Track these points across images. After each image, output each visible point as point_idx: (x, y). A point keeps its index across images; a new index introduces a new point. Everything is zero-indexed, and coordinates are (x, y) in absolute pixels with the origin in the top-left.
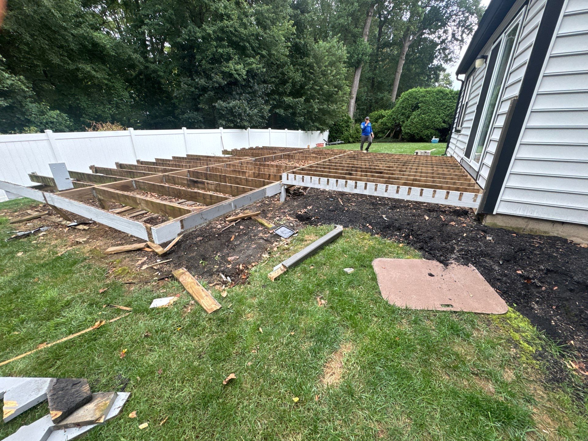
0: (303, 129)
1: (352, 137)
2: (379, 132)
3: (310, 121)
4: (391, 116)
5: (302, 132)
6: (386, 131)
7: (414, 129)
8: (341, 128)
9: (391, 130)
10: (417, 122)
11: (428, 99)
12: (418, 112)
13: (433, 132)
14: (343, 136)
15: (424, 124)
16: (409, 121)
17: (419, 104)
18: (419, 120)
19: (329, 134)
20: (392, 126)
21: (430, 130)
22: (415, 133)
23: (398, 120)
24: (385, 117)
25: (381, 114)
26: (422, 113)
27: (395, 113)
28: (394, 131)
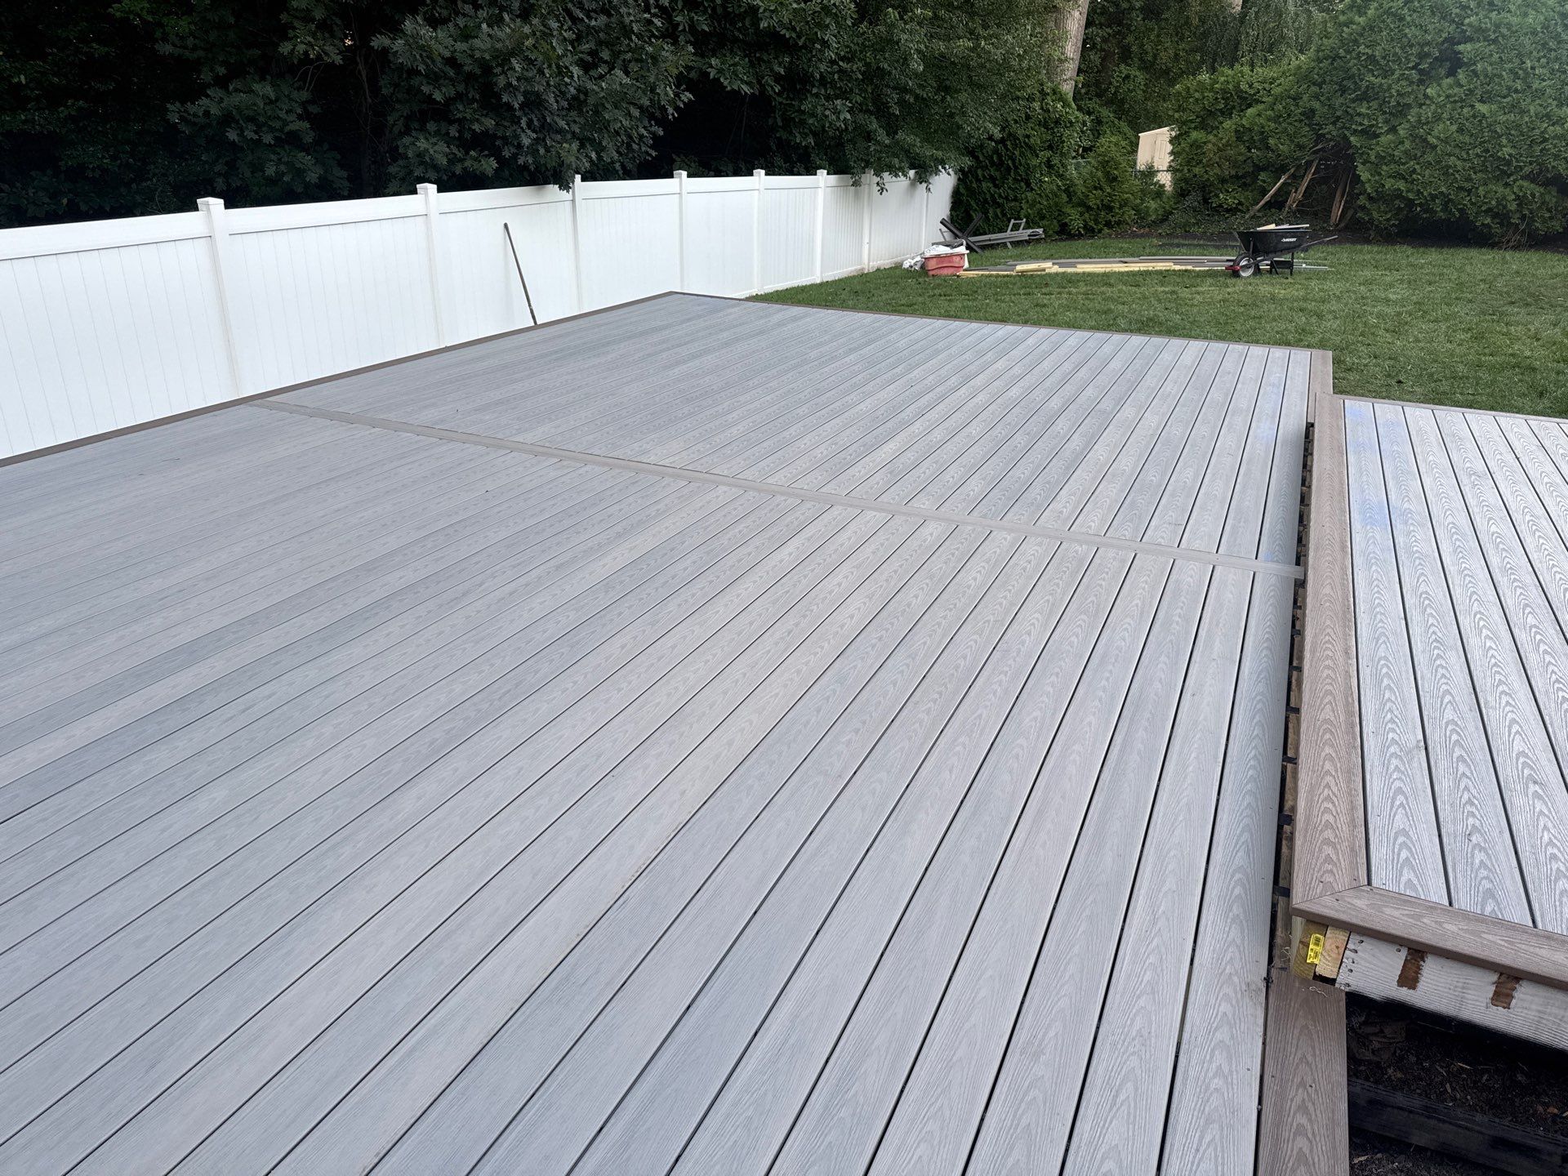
0: (838, 167)
1: (1081, 205)
2: (1223, 181)
3: (874, 125)
4: (1296, 98)
5: (833, 179)
6: (1263, 176)
7: (1431, 176)
8: (1022, 154)
9: (1293, 176)
10: (1446, 141)
11: (1515, 20)
12: (1456, 90)
13: (1533, 195)
14: (1034, 201)
15: (1487, 151)
16: (1401, 132)
17: (1461, 48)
18: (1460, 130)
19: (958, 185)
20: (1298, 154)
21: (1515, 181)
22: (1433, 197)
23: (1334, 123)
24: (1259, 102)
25: (1237, 87)
26: (1479, 92)
27: (1319, 85)
28: (1308, 177)
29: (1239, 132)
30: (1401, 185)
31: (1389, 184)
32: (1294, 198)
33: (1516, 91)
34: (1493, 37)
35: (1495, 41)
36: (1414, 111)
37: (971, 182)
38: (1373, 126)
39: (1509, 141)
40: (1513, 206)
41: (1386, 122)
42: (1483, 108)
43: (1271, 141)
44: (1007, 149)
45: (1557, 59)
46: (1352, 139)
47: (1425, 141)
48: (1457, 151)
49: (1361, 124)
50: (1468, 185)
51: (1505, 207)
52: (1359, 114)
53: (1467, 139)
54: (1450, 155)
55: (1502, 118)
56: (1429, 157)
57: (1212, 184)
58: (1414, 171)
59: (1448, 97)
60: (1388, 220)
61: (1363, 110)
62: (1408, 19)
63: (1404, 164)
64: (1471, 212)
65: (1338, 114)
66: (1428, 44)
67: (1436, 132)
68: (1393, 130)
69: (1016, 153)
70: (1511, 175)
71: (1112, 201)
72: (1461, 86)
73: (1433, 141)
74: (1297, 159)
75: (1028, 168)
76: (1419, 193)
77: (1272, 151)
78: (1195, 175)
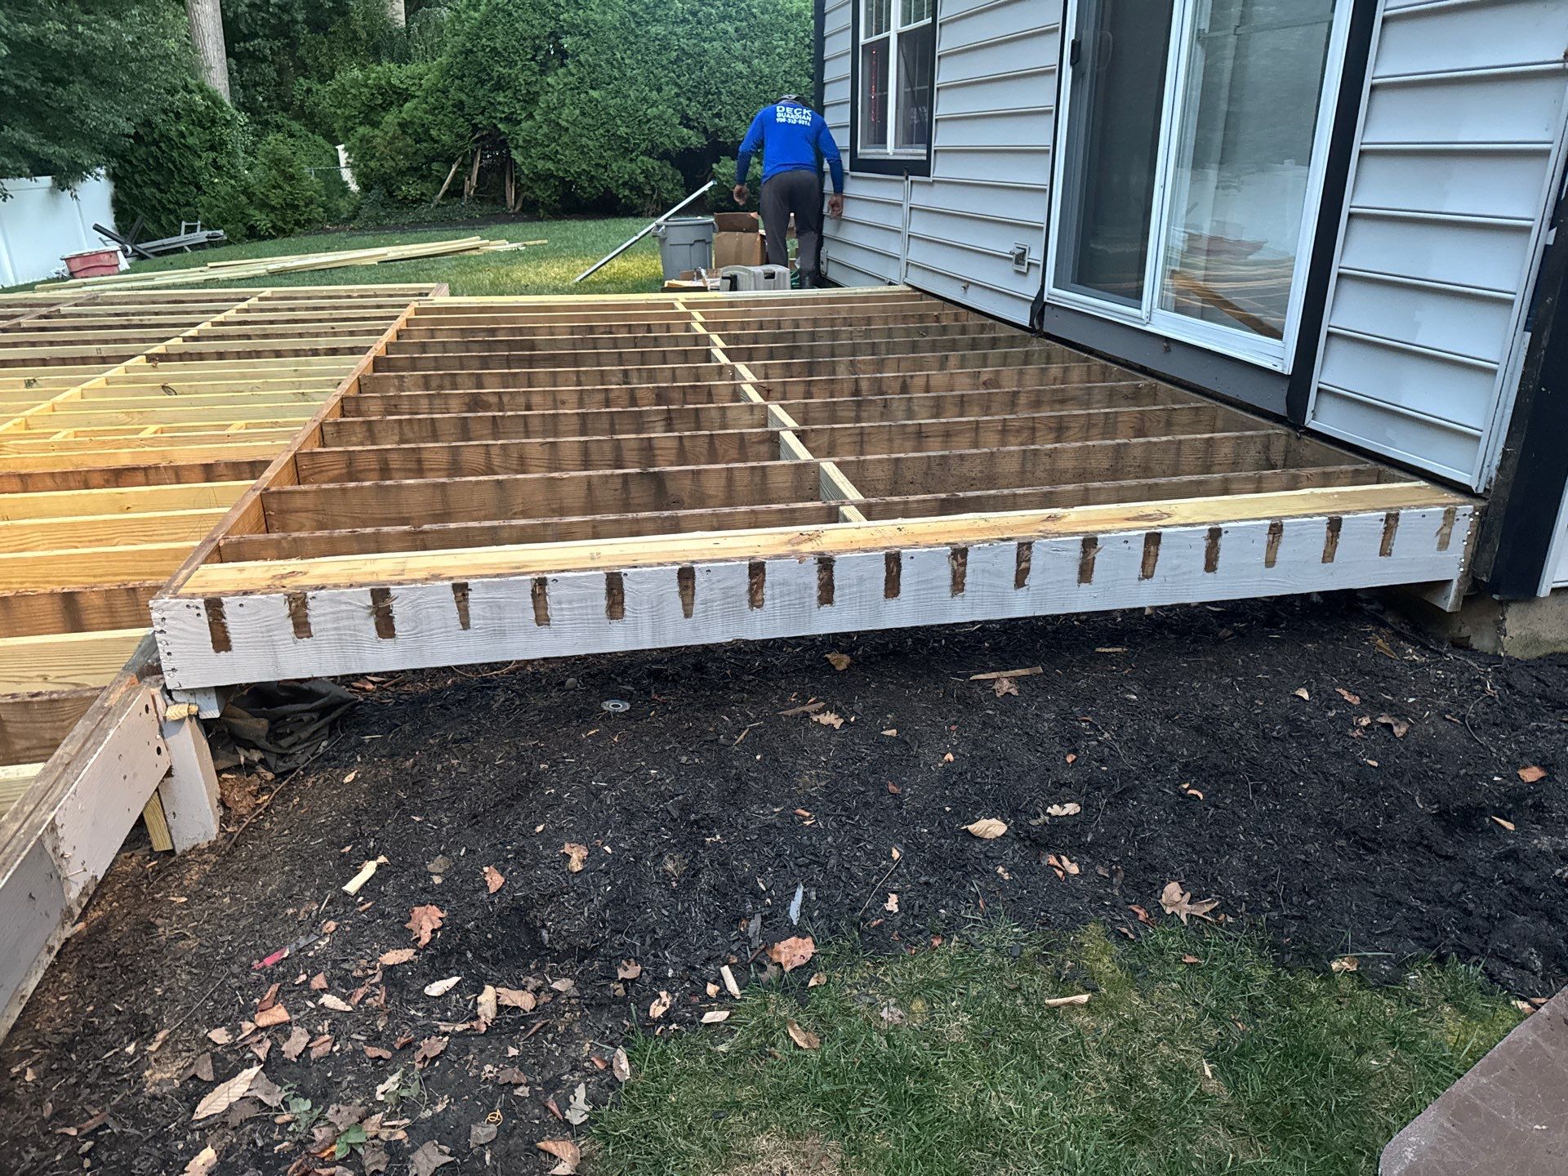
1: (264, 205)
2: (401, 173)
4: (445, 92)
6: (435, 166)
7: (572, 155)
8: (180, 155)
9: (462, 164)
10: (574, 123)
11: (597, 17)
12: (571, 78)
13: (653, 168)
14: (210, 204)
15: (608, 131)
16: (537, 117)
17: (563, 41)
18: (583, 114)
19: (116, 193)
20: (460, 143)
21: (637, 156)
22: (579, 174)
23: (482, 113)
24: (414, 97)
25: (389, 83)
26: (587, 80)
27: (461, 78)
28: (477, 166)
29: (403, 125)
30: (550, 165)
31: (540, 164)
32: (471, 184)
33: (616, 79)
34: (585, 31)
35: (588, 35)
36: (542, 98)
37: (131, 189)
38: (513, 113)
39: (623, 122)
40: (641, 179)
41: (524, 109)
42: (595, 94)
43: (433, 133)
44: (163, 152)
45: (639, 52)
46: (499, 126)
47: (558, 124)
48: (586, 132)
49: (504, 112)
50: (603, 162)
51: (636, 180)
52: (500, 103)
53: (590, 121)
54: (581, 136)
55: (612, 102)
56: (565, 139)
57: (391, 178)
58: (557, 152)
59: (565, 84)
60: (549, 196)
61: (501, 99)
62: (515, 14)
63: (548, 146)
64: (613, 185)
65: (483, 104)
66: (538, 37)
67: (564, 116)
68: (531, 116)
69: (175, 154)
70: (632, 152)
71: (296, 199)
72: (573, 75)
73: (564, 124)
74: (461, 148)
75: (194, 171)
76: (566, 171)
77: (436, 142)
78: (372, 170)
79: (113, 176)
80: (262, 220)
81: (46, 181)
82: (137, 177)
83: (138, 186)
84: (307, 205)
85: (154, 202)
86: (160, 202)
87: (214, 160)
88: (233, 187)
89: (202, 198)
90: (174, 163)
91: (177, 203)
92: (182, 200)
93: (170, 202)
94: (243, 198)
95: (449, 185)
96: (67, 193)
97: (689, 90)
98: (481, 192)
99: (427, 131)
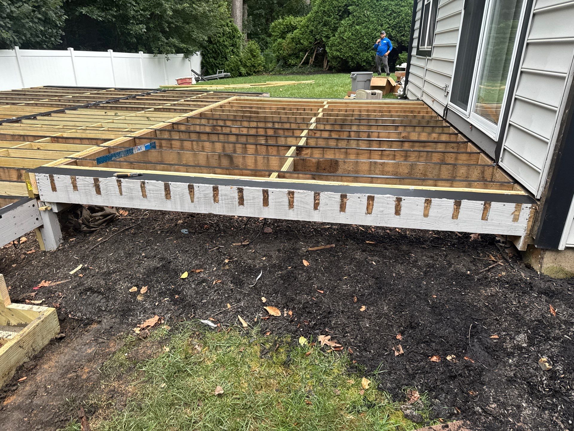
2: (290, 56)
9: (310, 53)
10: (349, 38)
15: (361, 41)
16: (336, 36)
17: (349, 8)
18: (352, 35)
19: (202, 60)
20: (310, 45)
21: (370, 50)
23: (319, 34)
24: (297, 28)
25: (290, 23)
26: (356, 22)
27: (313, 22)
28: (315, 53)
29: (293, 38)
30: (338, 54)
31: (335, 53)
32: (312, 60)
33: (366, 22)
34: (357, 4)
36: (339, 29)
37: (206, 59)
38: (328, 34)
39: (367, 38)
40: (371, 59)
41: (332, 33)
42: (358, 27)
43: (301, 41)
45: (376, 11)
46: (323, 39)
47: (343, 38)
48: (352, 41)
49: (325, 34)
50: (357, 53)
51: (369, 60)
52: (324, 31)
53: (354, 37)
54: (350, 43)
55: (363, 30)
56: (345, 44)
57: (286, 57)
58: (341, 49)
59: (348, 24)
60: (337, 64)
61: (324, 29)
63: (338, 46)
64: (360, 61)
65: (319, 31)
66: (340, 6)
67: (345, 35)
68: (334, 36)
69: (221, 48)
70: (369, 49)
71: (255, 64)
72: (351, 20)
73: (345, 38)
74: (310, 47)
75: (226, 53)
76: (344, 56)
77: (302, 44)
78: (280, 54)
79: (202, 54)
80: (243, 70)
81: (182, 55)
82: (209, 55)
83: (209, 58)
84: (258, 66)
85: (212, 63)
86: (214, 63)
87: (232, 50)
88: (237, 59)
89: (227, 62)
90: (220, 50)
91: (219, 64)
92: (221, 63)
93: (217, 63)
94: (239, 63)
95: (305, 60)
96: (187, 59)
97: (393, 26)
98: (315, 63)
99: (299, 41)
